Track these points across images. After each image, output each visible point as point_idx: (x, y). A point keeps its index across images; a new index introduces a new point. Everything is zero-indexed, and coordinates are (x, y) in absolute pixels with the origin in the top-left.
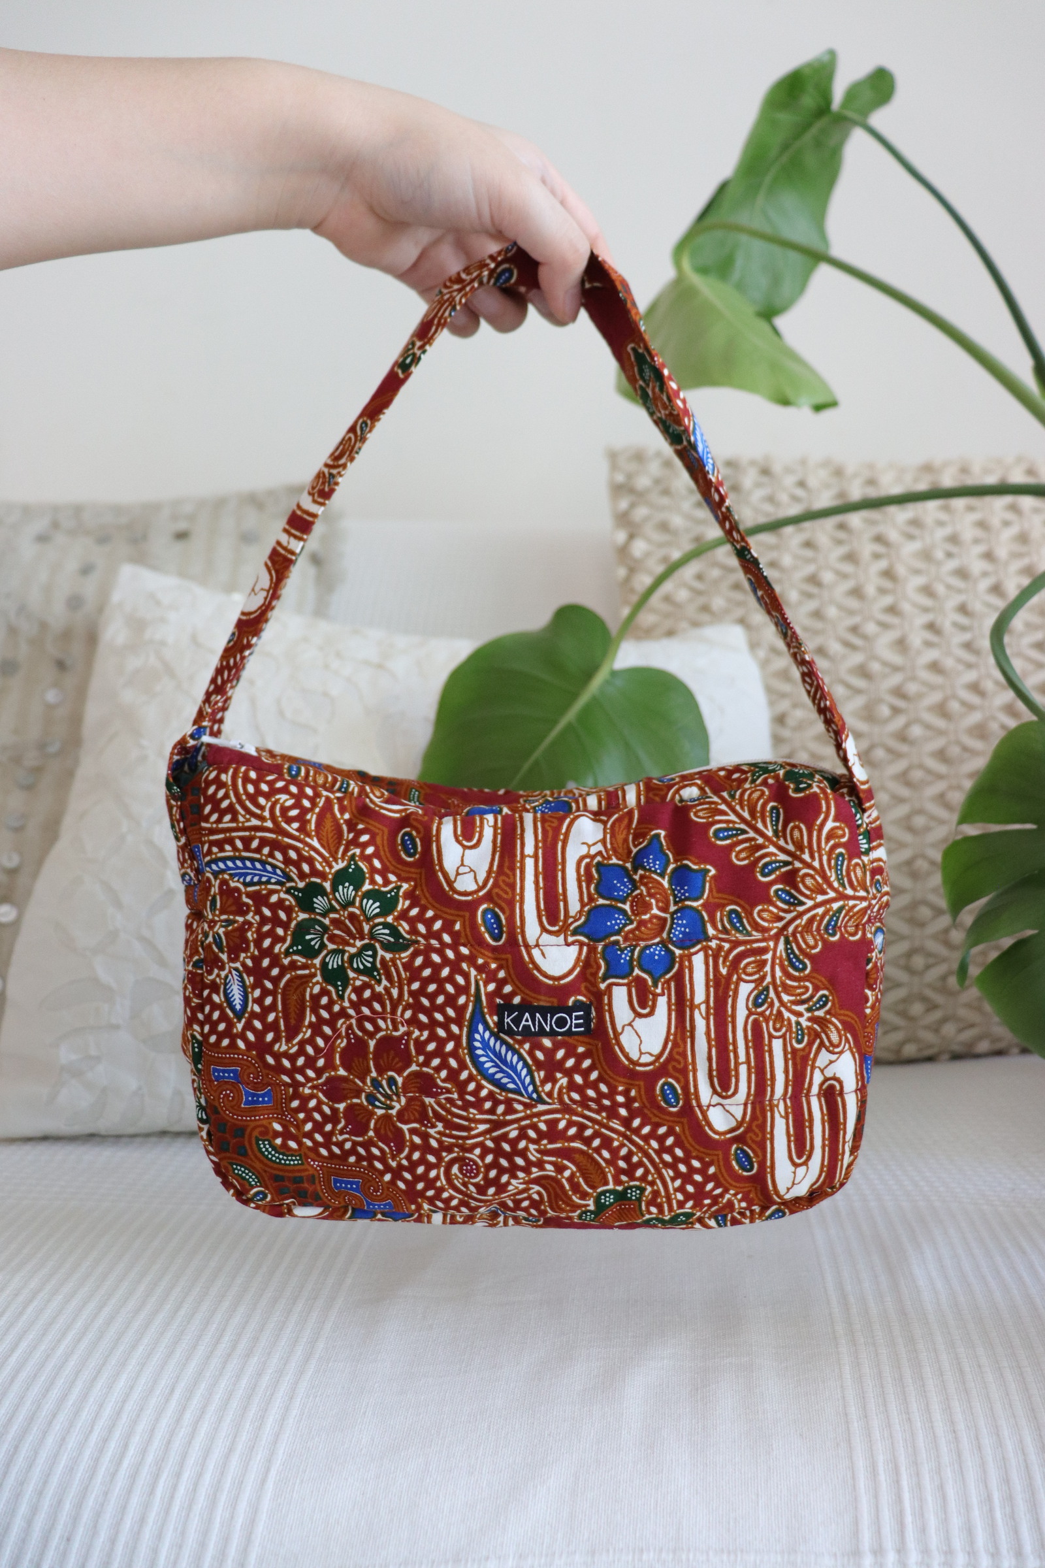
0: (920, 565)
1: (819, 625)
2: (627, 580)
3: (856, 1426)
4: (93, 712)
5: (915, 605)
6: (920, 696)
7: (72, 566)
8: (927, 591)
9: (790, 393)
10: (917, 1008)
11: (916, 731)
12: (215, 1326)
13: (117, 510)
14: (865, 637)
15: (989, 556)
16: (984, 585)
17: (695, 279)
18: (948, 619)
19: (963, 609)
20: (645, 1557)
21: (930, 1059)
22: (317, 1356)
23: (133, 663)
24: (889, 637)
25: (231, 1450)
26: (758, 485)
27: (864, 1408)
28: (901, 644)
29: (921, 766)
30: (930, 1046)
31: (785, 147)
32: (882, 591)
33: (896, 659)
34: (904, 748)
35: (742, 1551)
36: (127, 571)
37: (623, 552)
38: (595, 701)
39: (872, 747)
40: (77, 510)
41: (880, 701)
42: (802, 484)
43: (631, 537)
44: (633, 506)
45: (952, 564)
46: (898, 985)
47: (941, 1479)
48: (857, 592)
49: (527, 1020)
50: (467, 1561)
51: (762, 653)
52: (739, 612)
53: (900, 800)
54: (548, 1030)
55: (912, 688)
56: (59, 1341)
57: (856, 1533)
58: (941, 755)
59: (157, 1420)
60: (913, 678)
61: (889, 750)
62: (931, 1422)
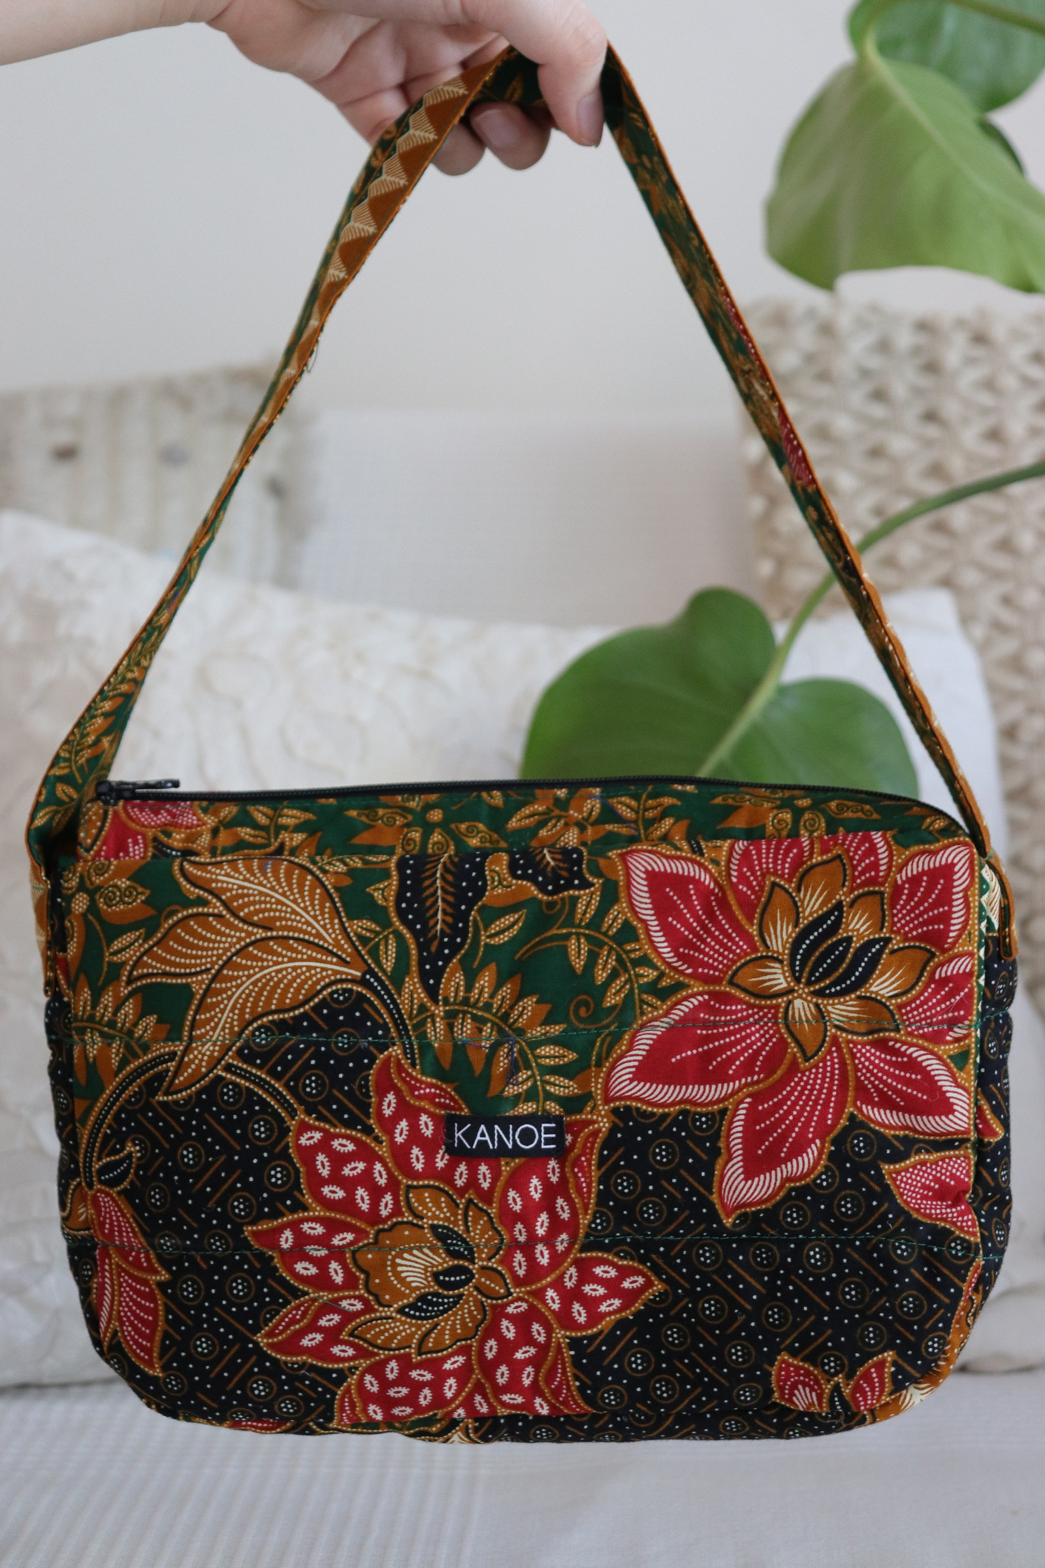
2: (766, 516)
9: (1037, 274)
17: (884, 70)
26: (970, 361)
37: (758, 470)
38: (756, 733)
42: (1038, 357)
51: (979, 631)
52: (941, 568)
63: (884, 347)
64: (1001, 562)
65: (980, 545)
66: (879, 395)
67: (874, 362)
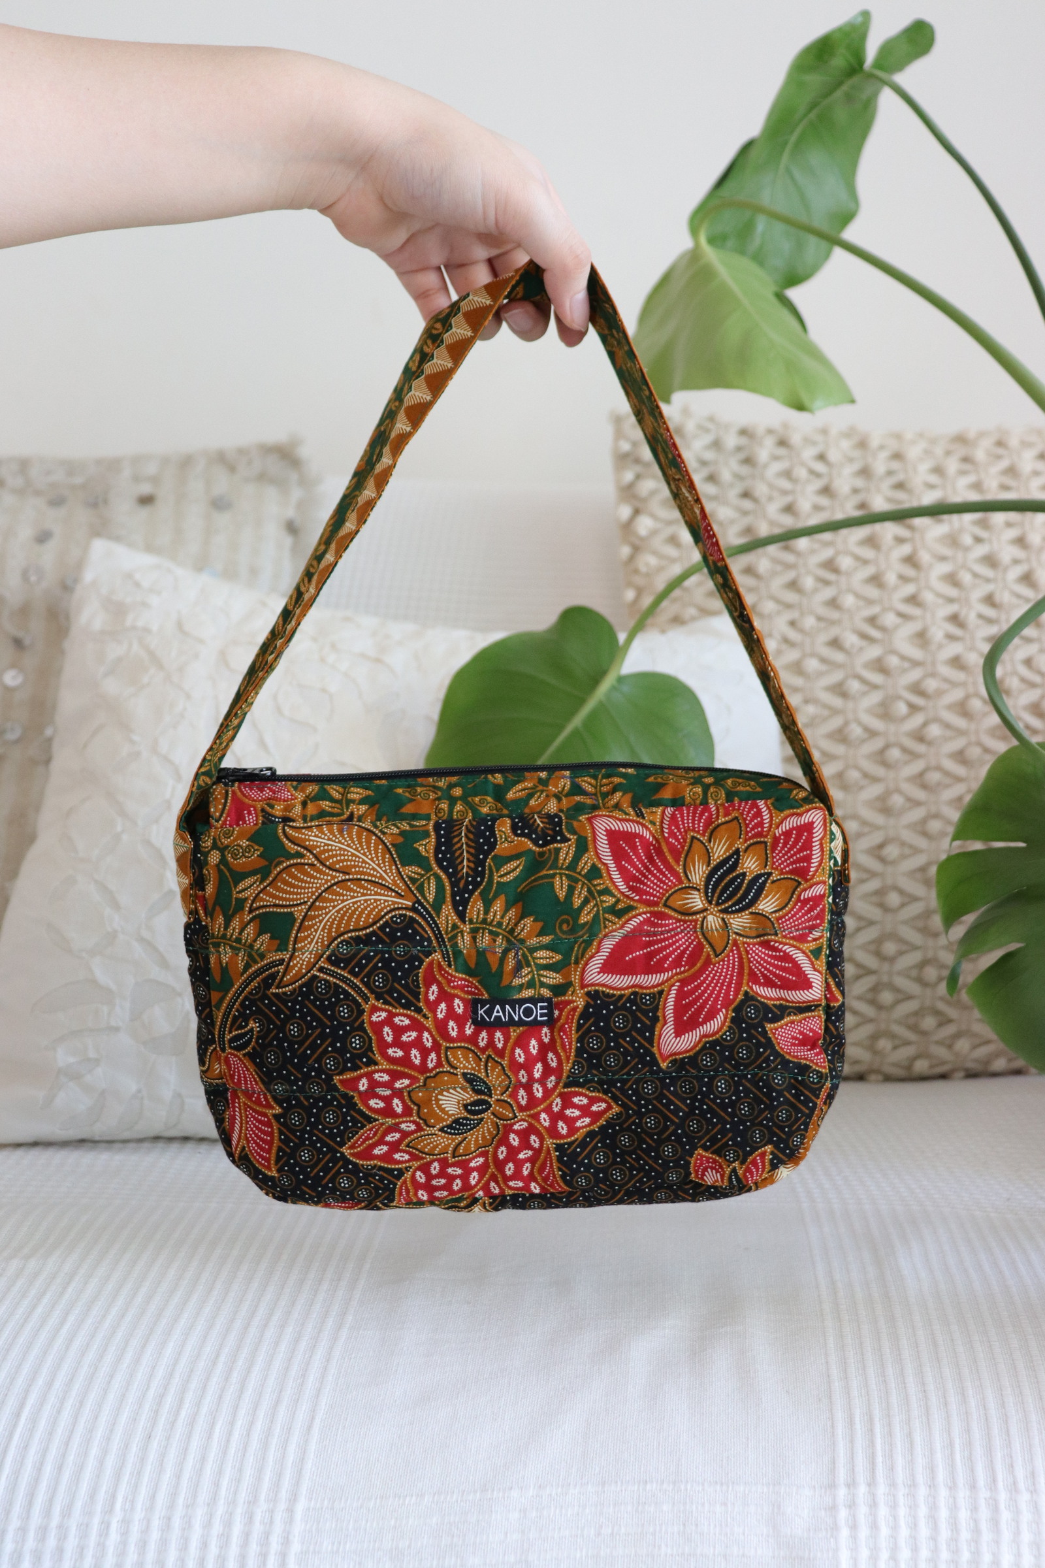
0: (946, 551)
1: (835, 615)
2: (632, 558)
3: (837, 1385)
4: (69, 701)
5: (938, 595)
6: (939, 693)
7: (25, 533)
8: (952, 579)
9: (805, 399)
10: (929, 1022)
11: (934, 731)
12: (248, 1303)
13: (71, 467)
14: (883, 629)
15: (1021, 542)
16: (1014, 573)
17: (711, 254)
18: (974, 610)
19: (990, 600)
20: (648, 1487)
21: (943, 1077)
22: (348, 1326)
23: (115, 651)
24: (911, 628)
25: (278, 1402)
26: (776, 458)
27: (845, 1371)
28: (922, 637)
29: (939, 768)
30: (943, 1063)
31: (813, 106)
32: (903, 579)
33: (916, 653)
34: (921, 748)
35: (733, 1483)
36: (99, 546)
37: (627, 527)
38: (601, 706)
39: (887, 747)
40: (24, 465)
41: (899, 698)
42: (822, 457)
43: (637, 512)
44: (638, 477)
45: (981, 550)
46: (910, 997)
47: (910, 1429)
48: (876, 580)
50: (493, 1490)
53: (918, 803)
55: (931, 685)
56: (104, 1316)
57: (833, 1470)
58: (960, 756)
59: (208, 1379)
60: (933, 675)
61: (905, 750)
62: (904, 1383)
63: (716, 445)
64: (790, 597)
65: (777, 584)
66: (712, 478)
67: (709, 455)
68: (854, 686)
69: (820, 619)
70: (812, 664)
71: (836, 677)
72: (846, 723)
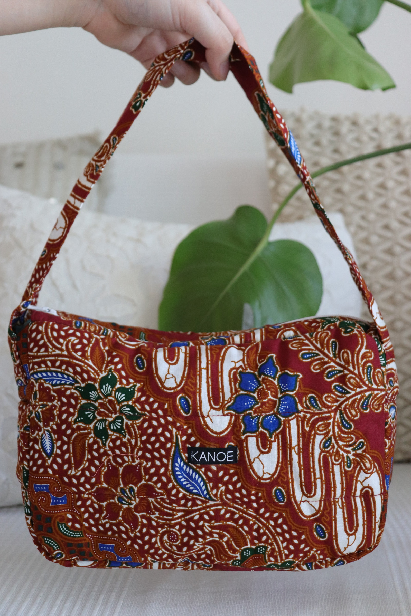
1: (385, 212)
2: (275, 187)
9: (368, 83)
17: (313, 13)
26: (350, 131)
37: (273, 171)
38: (258, 259)
42: (376, 130)
49: (203, 456)
51: (353, 229)
52: (339, 206)
54: (214, 461)
63: (319, 126)
64: (361, 203)
65: (354, 197)
66: (317, 143)
67: (315, 132)
68: (398, 249)
69: (378, 214)
70: (374, 239)
71: (387, 245)
72: (394, 270)
